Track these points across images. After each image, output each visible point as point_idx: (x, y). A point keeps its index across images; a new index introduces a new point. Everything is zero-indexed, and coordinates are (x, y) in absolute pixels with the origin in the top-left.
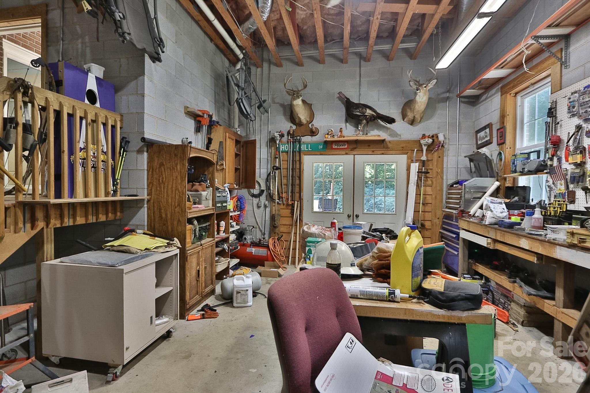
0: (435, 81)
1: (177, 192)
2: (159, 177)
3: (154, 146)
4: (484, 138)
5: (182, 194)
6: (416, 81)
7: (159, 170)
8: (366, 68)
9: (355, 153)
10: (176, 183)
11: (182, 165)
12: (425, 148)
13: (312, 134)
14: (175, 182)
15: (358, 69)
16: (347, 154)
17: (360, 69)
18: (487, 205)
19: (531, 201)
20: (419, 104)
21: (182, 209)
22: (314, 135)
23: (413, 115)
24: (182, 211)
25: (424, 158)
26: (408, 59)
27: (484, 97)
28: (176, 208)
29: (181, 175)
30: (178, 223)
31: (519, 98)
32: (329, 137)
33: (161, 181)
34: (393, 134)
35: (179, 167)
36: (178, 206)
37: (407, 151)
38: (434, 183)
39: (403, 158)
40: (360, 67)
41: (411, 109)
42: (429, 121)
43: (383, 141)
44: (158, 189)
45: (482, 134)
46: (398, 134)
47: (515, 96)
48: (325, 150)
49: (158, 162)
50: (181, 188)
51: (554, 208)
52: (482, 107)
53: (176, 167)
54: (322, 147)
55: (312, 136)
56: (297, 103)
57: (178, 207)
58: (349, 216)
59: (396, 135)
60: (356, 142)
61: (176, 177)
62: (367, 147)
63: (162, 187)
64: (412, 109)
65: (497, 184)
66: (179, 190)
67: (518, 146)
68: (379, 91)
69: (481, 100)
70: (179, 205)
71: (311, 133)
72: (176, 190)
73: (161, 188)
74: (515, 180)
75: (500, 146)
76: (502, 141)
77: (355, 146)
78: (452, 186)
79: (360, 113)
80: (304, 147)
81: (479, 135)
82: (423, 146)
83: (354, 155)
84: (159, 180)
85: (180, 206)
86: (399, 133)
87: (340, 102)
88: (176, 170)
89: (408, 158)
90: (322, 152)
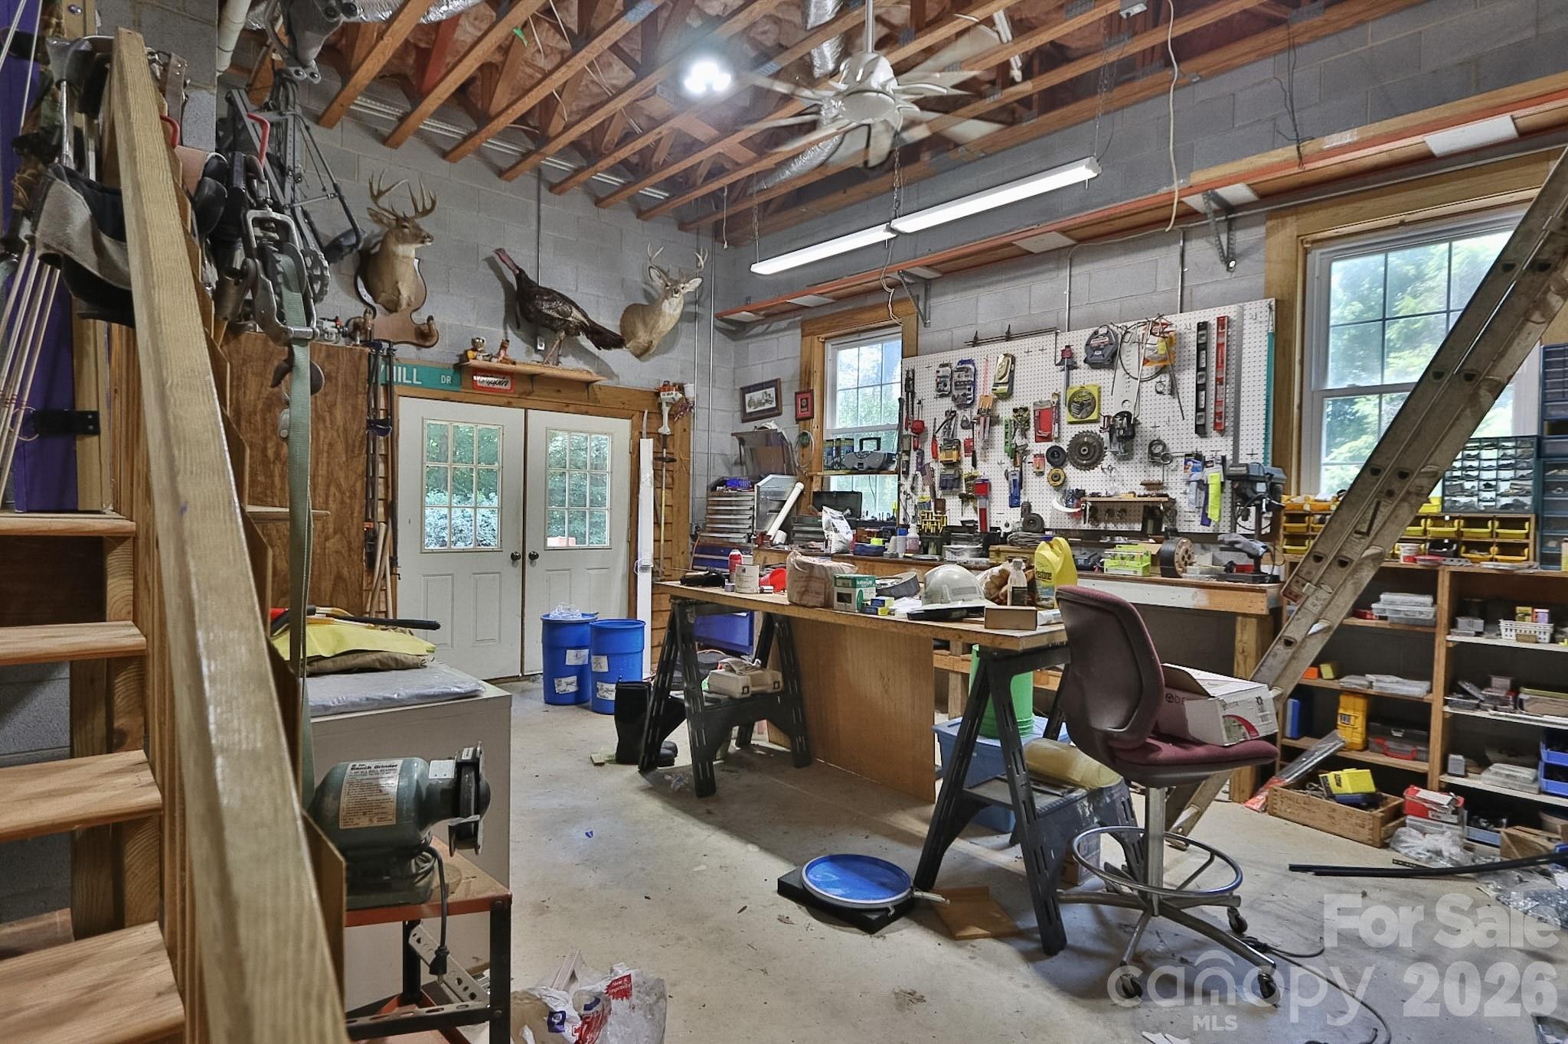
0: (699, 280)
1: (333, 489)
2: (265, 439)
3: (243, 337)
4: (761, 404)
5: (350, 497)
6: (662, 271)
7: (264, 419)
8: (552, 205)
9: (528, 404)
10: (328, 464)
11: (350, 408)
12: (666, 410)
13: (421, 342)
14: (324, 458)
15: (534, 203)
16: (509, 405)
17: (539, 204)
18: (829, 522)
19: (863, 514)
20: (667, 319)
21: (349, 543)
22: (427, 344)
23: (648, 338)
24: (350, 549)
25: (665, 430)
26: (632, 215)
27: (759, 329)
28: (327, 539)
29: (346, 441)
30: (335, 585)
31: (829, 346)
32: (480, 358)
33: (271, 453)
34: (606, 371)
35: (339, 413)
36: (335, 533)
37: (631, 413)
38: (677, 481)
39: (623, 427)
40: (539, 200)
41: (645, 324)
42: (665, 356)
43: (588, 384)
44: (261, 478)
45: (757, 395)
46: (613, 373)
47: (824, 343)
48: (456, 389)
49: (260, 393)
50: (347, 478)
51: (933, 522)
52: (754, 346)
53: (331, 413)
54: (448, 380)
55: (419, 346)
56: (407, 254)
57: (338, 536)
58: (514, 558)
59: (611, 375)
60: (532, 377)
61: (330, 445)
62: (555, 394)
63: (277, 473)
64: (650, 326)
65: (800, 486)
66: (339, 486)
67: (828, 425)
68: (577, 268)
69: (752, 332)
70: (338, 530)
71: (417, 339)
72: (328, 486)
73: (272, 476)
74: (825, 481)
75: (802, 422)
76: (808, 414)
77: (528, 387)
78: (714, 489)
79: (558, 312)
80: (400, 374)
81: (748, 396)
82: (664, 405)
83: (526, 410)
84: (264, 450)
85: (343, 534)
86: (615, 370)
87: (492, 272)
88: (328, 424)
89: (633, 427)
90: (452, 395)
